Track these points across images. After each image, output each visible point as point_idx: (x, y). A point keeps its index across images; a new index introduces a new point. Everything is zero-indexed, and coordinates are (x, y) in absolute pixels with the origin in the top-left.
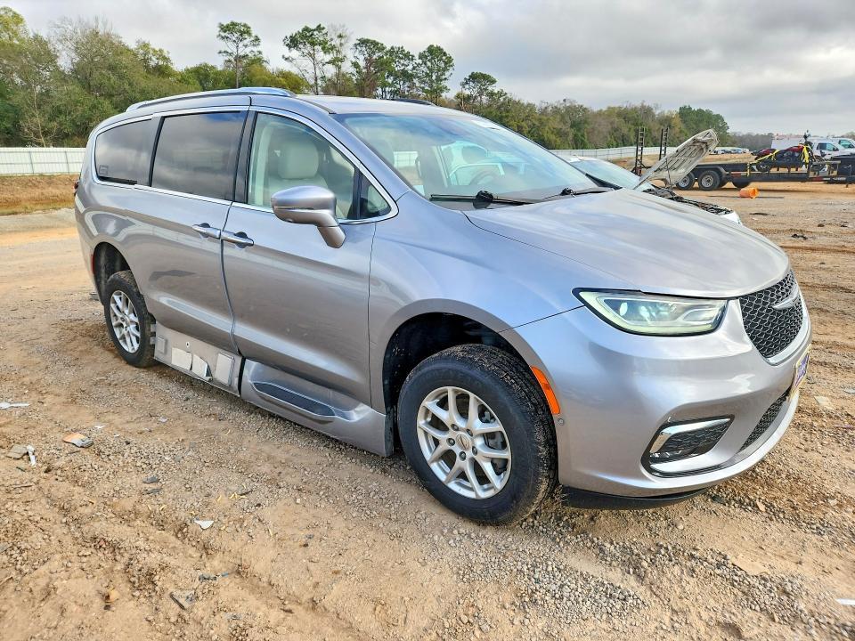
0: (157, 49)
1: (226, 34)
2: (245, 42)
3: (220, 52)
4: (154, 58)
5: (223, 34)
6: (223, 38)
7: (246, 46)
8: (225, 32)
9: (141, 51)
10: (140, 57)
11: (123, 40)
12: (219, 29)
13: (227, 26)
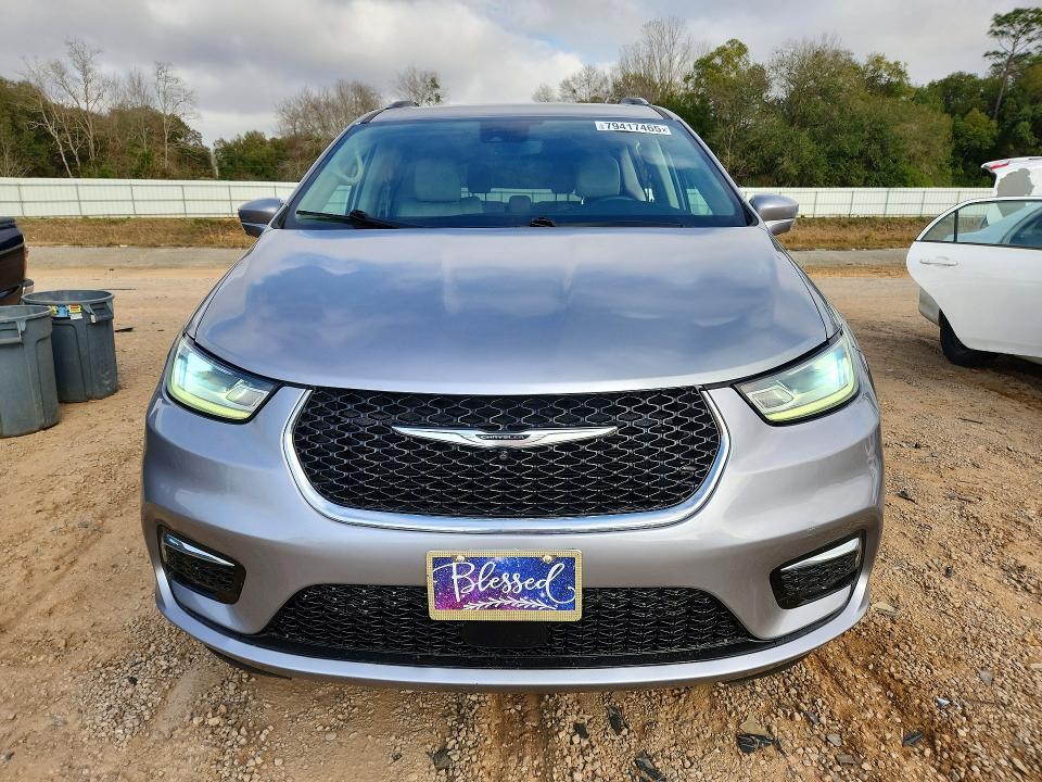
0: (892, 62)
1: (1000, 28)
2: (1031, 35)
3: (986, 55)
4: (885, 75)
5: (997, 29)
6: (996, 34)
7: (1030, 40)
8: (999, 25)
9: (871, 67)
10: (868, 75)
11: (854, 57)
12: (993, 22)
13: (1006, 17)
